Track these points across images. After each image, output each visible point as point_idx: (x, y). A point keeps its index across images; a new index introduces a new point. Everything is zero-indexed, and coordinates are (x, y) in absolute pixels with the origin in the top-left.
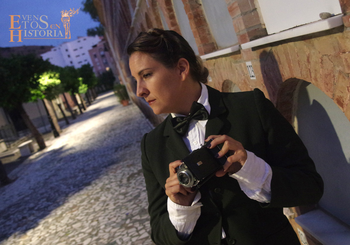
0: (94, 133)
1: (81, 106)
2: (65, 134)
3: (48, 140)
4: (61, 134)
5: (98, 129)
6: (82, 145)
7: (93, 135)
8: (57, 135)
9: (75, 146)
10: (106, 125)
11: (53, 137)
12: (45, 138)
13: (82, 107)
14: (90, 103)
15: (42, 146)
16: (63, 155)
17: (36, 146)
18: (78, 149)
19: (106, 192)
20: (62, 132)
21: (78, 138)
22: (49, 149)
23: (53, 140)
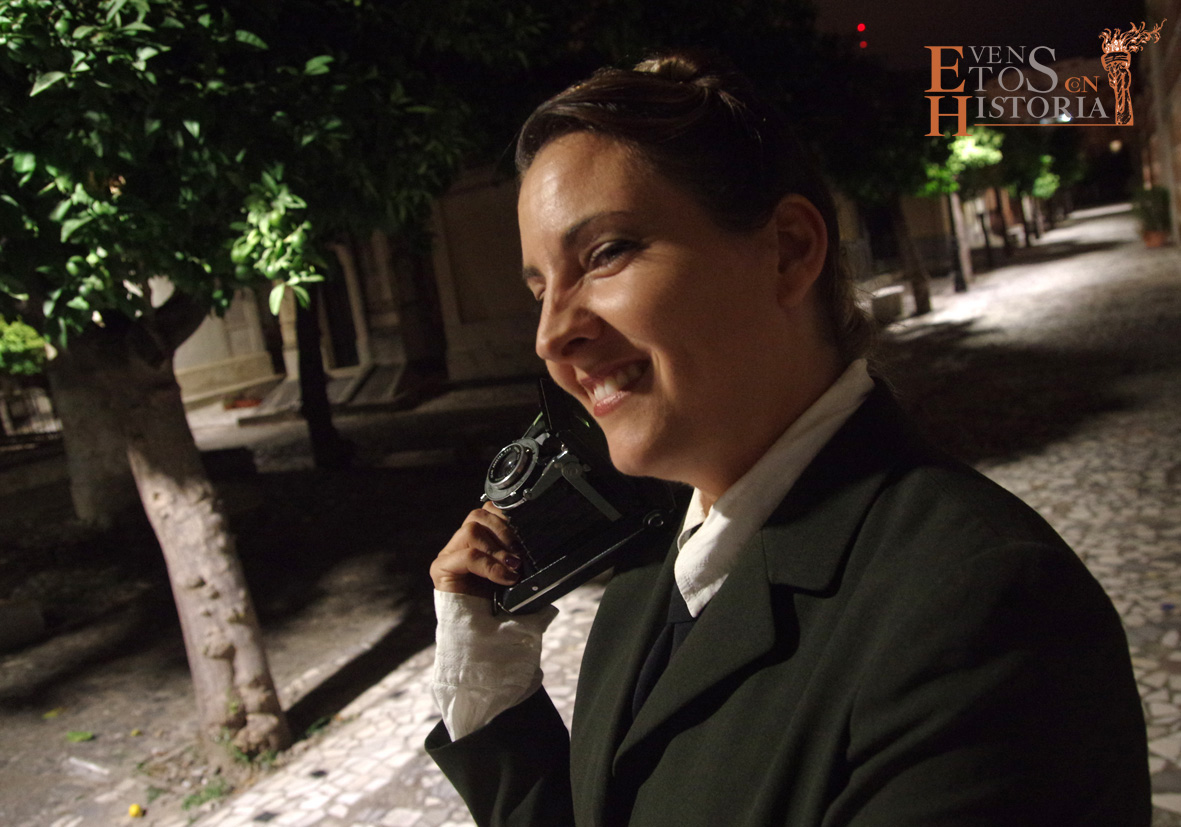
0: (1058, 302)
1: (1031, 228)
2: (982, 289)
3: (938, 293)
4: (971, 287)
5: (1072, 295)
6: (1024, 329)
7: (1058, 308)
8: (961, 287)
9: (1004, 325)
10: (1094, 288)
11: (950, 288)
12: (933, 286)
13: (1032, 230)
14: (1052, 226)
15: (923, 308)
16: (971, 342)
17: (909, 303)
18: (1012, 336)
19: (1092, 497)
20: (973, 281)
21: (1016, 307)
22: (937, 318)
23: (948, 296)
